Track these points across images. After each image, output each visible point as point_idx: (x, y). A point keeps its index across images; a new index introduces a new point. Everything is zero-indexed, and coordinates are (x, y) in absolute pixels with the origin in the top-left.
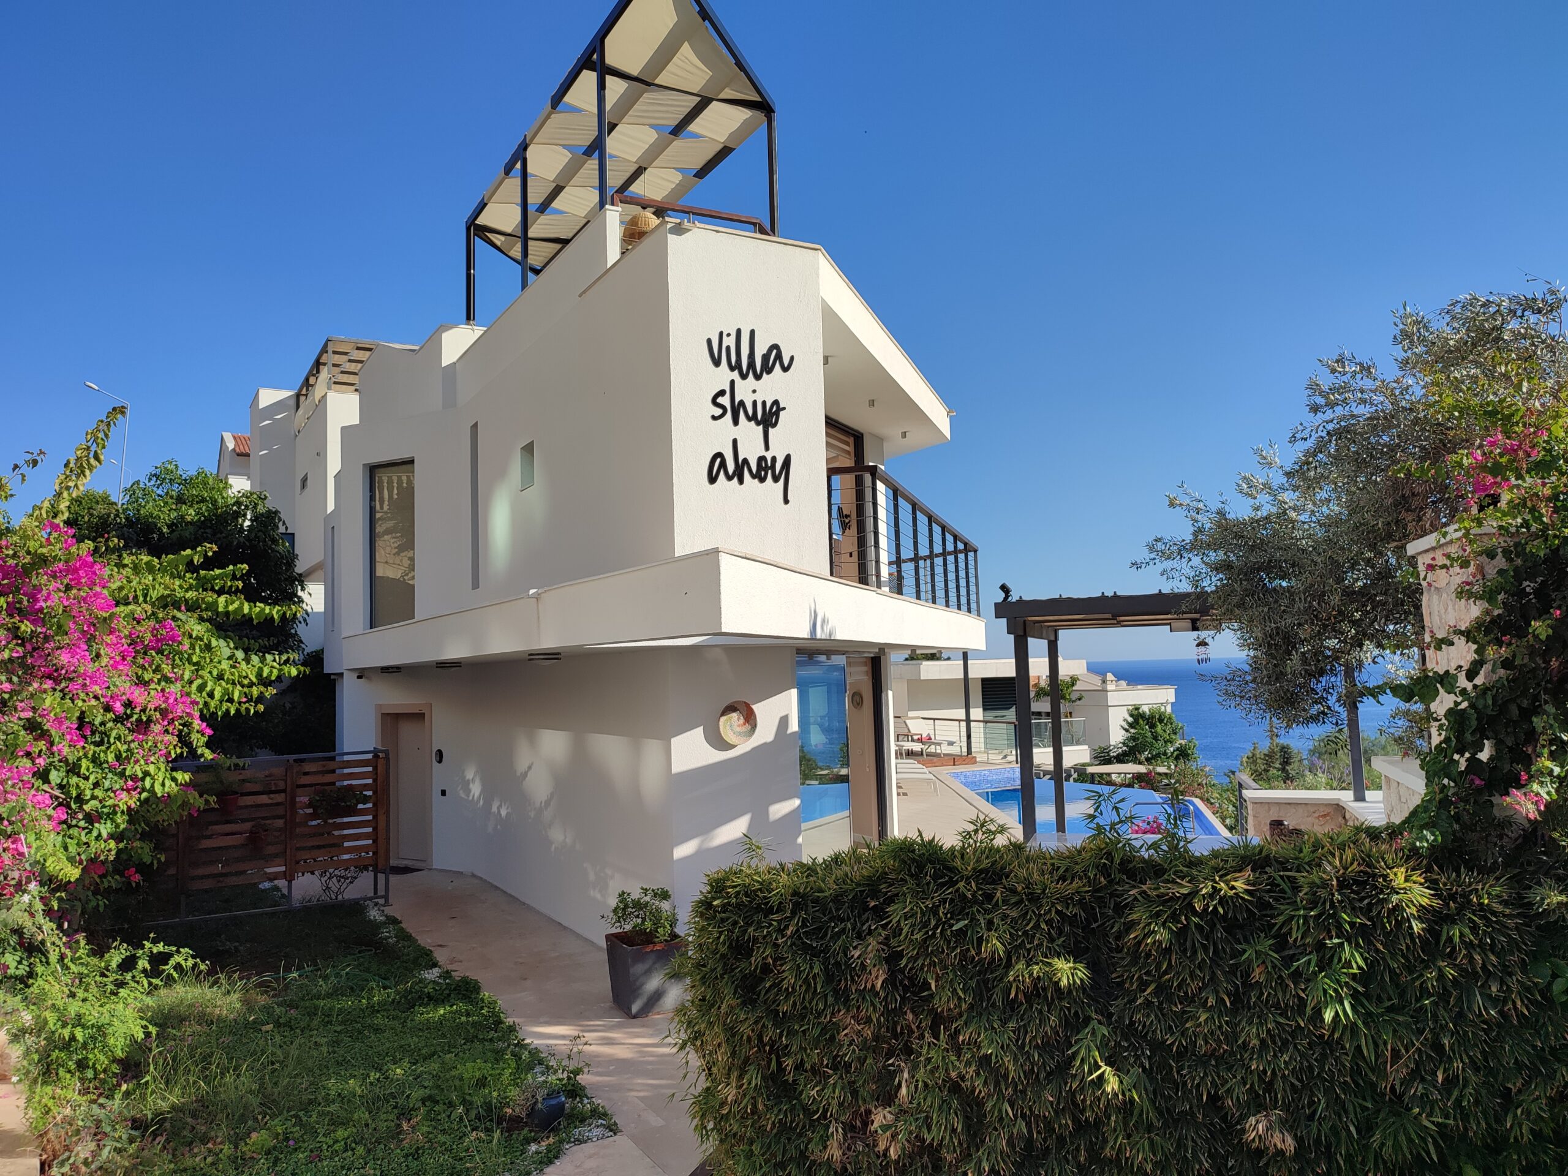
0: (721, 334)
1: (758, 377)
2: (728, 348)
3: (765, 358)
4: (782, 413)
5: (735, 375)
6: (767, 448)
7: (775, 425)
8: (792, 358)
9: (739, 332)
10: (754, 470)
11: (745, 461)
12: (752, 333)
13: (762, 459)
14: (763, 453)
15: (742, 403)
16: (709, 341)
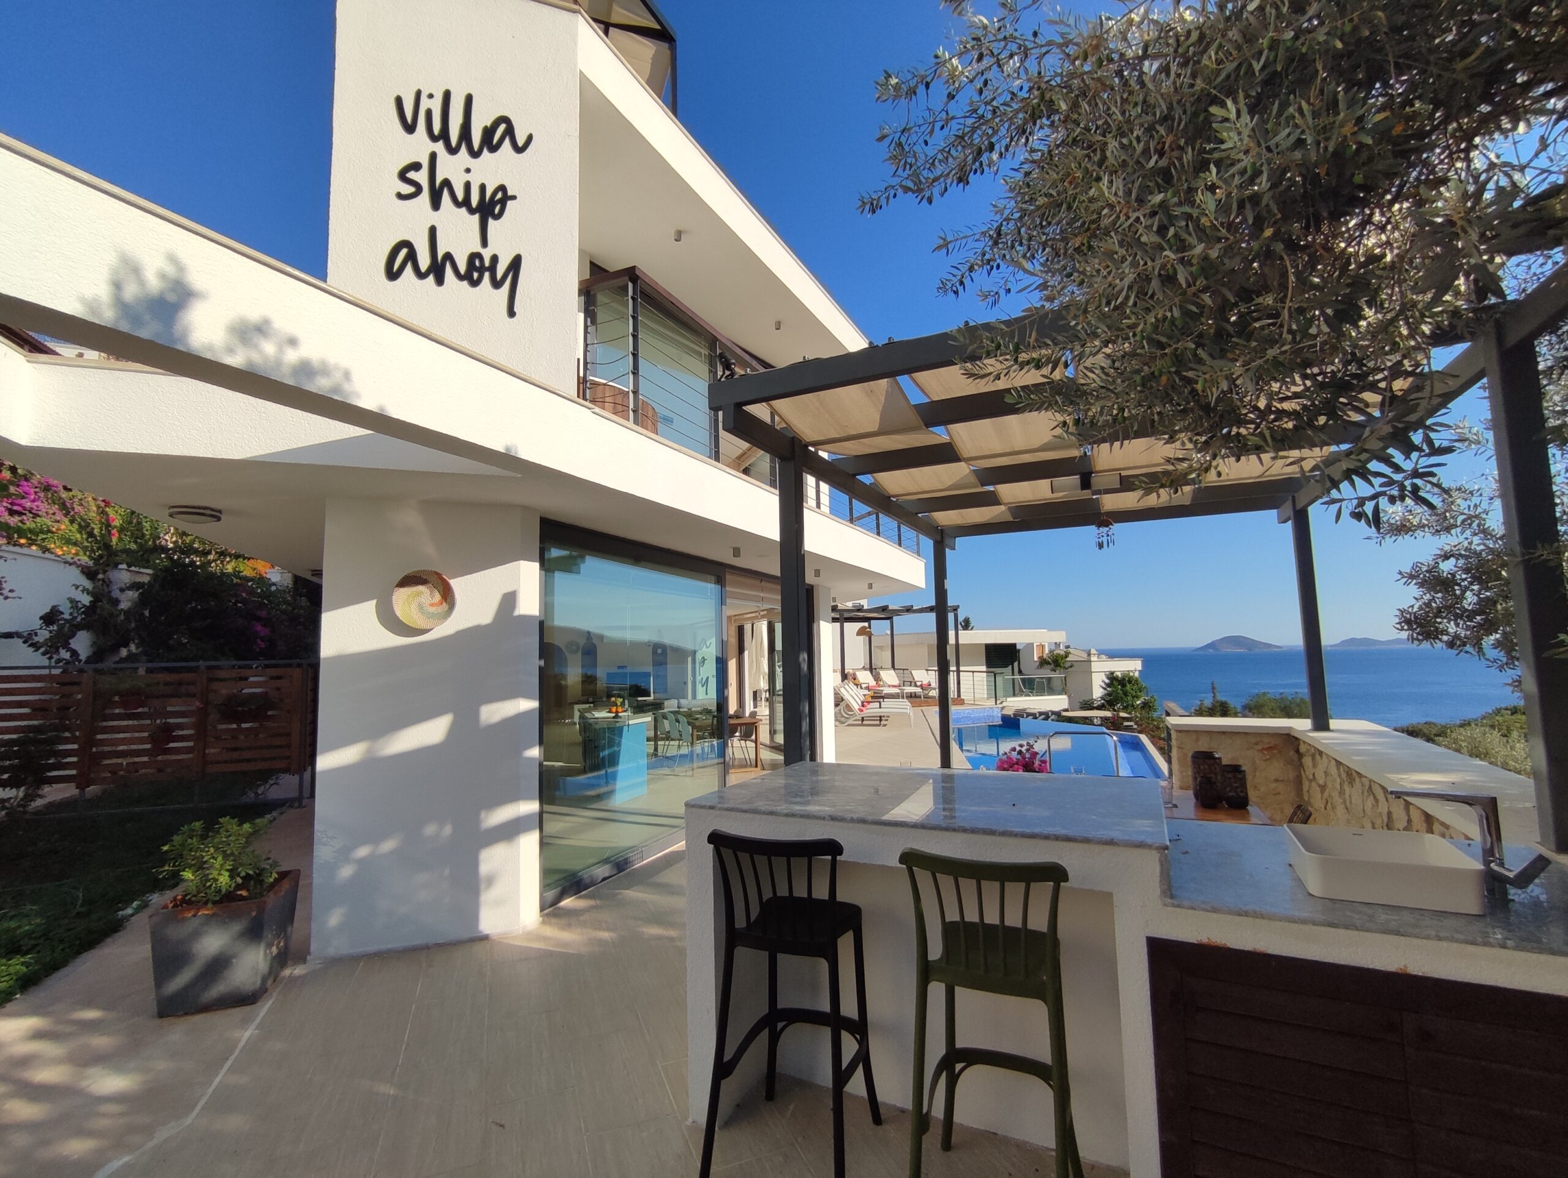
0: (418, 94)
1: (475, 154)
2: (429, 113)
3: (488, 133)
4: (510, 204)
5: (439, 147)
6: (484, 243)
7: (498, 217)
8: (530, 138)
9: (447, 95)
10: (462, 268)
11: (448, 257)
12: (469, 100)
13: (474, 257)
14: (477, 248)
15: (447, 183)
16: (399, 101)
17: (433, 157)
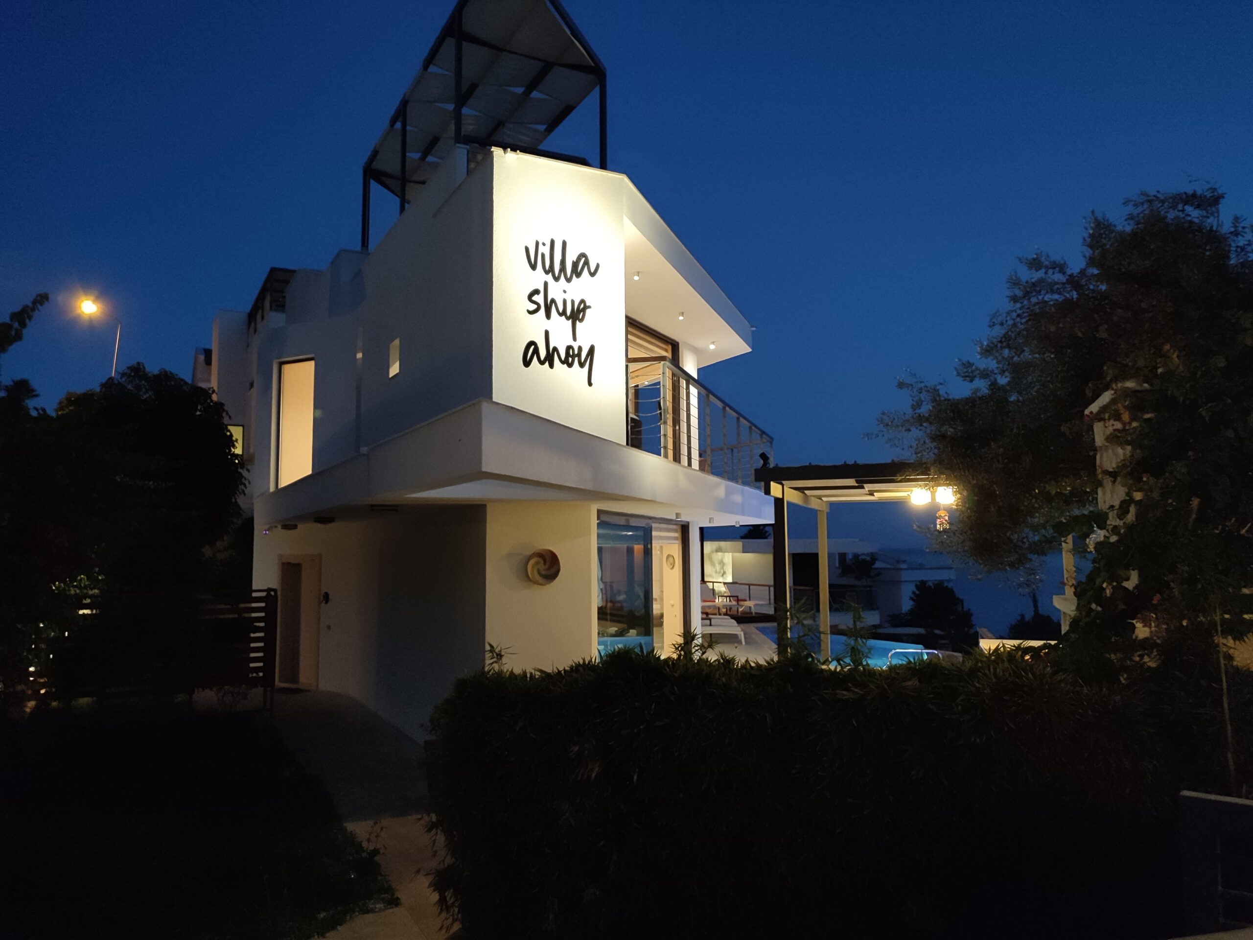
0: (537, 244)
1: (569, 280)
2: (543, 255)
3: (575, 265)
4: (588, 311)
5: (549, 278)
6: (575, 339)
7: (581, 320)
8: (598, 266)
9: (552, 243)
10: (563, 357)
11: (555, 349)
12: (564, 244)
13: (569, 348)
14: (572, 343)
15: (554, 301)
16: (527, 249)
17: (546, 284)
